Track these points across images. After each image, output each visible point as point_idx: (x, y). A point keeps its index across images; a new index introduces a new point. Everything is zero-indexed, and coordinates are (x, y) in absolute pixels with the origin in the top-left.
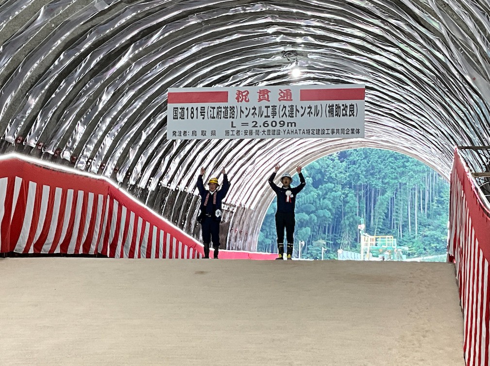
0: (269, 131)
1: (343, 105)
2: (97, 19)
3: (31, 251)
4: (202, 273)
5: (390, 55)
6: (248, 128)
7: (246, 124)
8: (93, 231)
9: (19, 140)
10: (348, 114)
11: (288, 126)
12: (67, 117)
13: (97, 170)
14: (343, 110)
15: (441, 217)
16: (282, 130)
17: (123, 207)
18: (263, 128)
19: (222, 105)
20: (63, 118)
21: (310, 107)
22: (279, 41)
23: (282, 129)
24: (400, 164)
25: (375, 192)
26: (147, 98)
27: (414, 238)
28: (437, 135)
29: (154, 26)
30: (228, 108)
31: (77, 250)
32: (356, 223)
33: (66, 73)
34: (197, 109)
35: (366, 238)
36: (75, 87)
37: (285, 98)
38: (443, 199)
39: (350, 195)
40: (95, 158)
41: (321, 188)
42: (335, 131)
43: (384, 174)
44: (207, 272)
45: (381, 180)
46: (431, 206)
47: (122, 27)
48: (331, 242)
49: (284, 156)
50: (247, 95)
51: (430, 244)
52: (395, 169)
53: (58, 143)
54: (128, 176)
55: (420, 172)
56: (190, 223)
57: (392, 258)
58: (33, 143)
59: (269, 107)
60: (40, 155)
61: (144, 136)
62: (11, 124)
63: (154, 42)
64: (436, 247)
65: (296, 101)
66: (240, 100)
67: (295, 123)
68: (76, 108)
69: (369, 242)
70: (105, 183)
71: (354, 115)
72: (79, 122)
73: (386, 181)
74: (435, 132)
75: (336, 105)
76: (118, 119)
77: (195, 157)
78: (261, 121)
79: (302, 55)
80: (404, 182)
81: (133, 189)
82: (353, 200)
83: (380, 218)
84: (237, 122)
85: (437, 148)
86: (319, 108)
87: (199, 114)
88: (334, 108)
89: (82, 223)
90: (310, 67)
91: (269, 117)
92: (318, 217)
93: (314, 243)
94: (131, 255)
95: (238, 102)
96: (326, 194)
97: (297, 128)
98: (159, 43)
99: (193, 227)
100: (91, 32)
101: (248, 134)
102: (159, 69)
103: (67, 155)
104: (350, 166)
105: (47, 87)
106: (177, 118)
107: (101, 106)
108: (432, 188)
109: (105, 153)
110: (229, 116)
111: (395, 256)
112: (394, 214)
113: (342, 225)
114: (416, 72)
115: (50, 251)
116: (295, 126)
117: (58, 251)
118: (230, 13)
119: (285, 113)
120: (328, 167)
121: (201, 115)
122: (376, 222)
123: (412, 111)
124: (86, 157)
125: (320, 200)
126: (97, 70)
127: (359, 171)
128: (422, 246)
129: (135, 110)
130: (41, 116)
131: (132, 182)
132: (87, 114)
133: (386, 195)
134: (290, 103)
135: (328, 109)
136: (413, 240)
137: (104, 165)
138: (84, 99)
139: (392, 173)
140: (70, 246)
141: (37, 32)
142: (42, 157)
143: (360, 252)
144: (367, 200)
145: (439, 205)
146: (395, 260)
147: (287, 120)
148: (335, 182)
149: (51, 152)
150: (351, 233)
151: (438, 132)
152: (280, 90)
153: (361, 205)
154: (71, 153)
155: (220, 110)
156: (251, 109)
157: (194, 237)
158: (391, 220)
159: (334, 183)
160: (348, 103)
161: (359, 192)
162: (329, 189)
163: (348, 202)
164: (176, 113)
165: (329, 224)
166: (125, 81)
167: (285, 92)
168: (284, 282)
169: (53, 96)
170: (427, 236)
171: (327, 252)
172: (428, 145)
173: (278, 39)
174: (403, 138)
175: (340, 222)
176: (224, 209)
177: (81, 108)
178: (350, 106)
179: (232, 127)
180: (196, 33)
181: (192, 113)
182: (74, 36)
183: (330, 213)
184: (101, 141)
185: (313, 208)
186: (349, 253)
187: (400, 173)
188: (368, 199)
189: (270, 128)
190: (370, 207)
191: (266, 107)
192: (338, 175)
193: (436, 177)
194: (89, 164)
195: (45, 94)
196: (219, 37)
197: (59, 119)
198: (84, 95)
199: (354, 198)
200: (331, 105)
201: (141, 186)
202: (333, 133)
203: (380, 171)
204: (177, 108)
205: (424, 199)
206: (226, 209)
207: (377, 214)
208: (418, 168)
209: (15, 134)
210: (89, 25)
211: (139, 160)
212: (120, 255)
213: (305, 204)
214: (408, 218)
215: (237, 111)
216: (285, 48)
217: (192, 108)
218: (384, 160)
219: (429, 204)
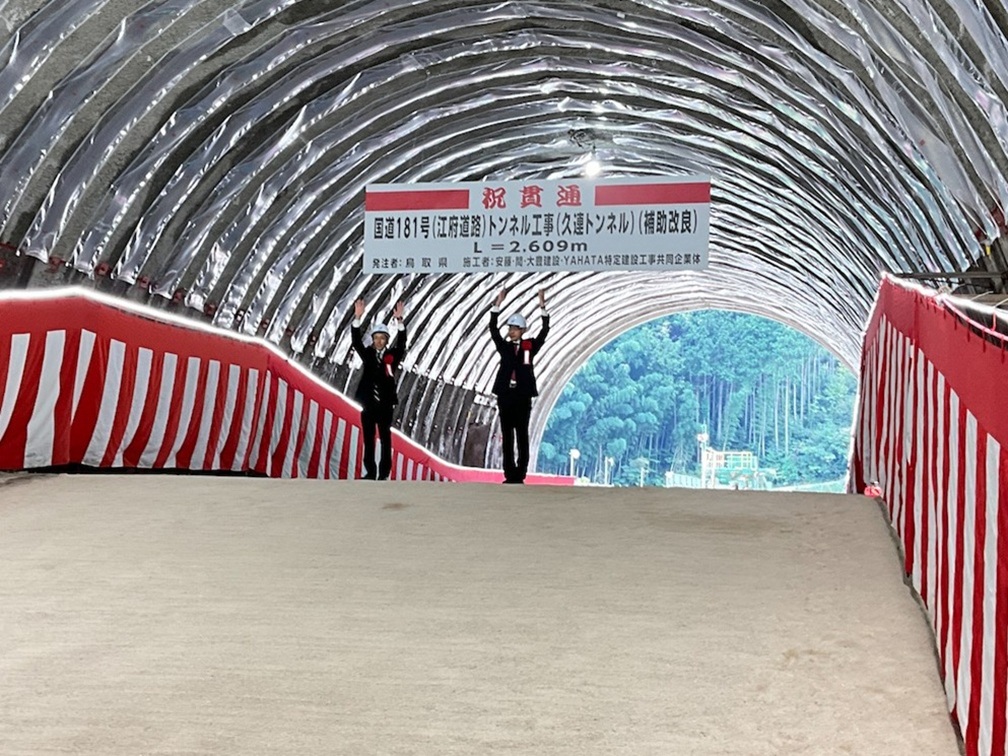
0: (539, 258)
1: (671, 213)
2: (233, 52)
3: (118, 462)
4: (397, 506)
5: (756, 129)
6: (503, 254)
7: (500, 247)
8: (240, 432)
9: (103, 269)
10: (680, 227)
11: (573, 250)
12: (193, 234)
13: (256, 330)
14: (671, 221)
15: (824, 425)
16: (562, 257)
17: (296, 392)
18: (529, 253)
19: (459, 213)
20: (187, 235)
21: (612, 217)
22: (563, 110)
23: (561, 255)
24: (763, 345)
25: (724, 387)
26: (338, 208)
27: (784, 456)
28: (832, 280)
29: (339, 72)
30: (468, 218)
31: (208, 462)
32: (696, 432)
33: (186, 153)
34: (415, 221)
35: (710, 454)
36: (203, 179)
37: (569, 201)
38: (827, 399)
39: (686, 391)
40: (250, 309)
41: (643, 381)
42: (656, 258)
43: (737, 360)
44: (407, 506)
45: (733, 369)
46: (810, 409)
47: (280, 73)
48: (657, 462)
49: (579, 320)
50: (502, 195)
51: (807, 466)
52: (755, 353)
53: (179, 280)
54: (312, 343)
55: (794, 357)
56: (423, 425)
57: (750, 486)
58: (130, 278)
59: (540, 216)
60: (145, 299)
61: (338, 276)
62: (84, 240)
63: (343, 104)
64: (816, 471)
65: (588, 206)
66: (490, 204)
67: (585, 245)
68: (209, 217)
69: (715, 462)
70: (261, 350)
71: (689, 231)
72: (216, 244)
73: (741, 370)
74: (829, 274)
75: (659, 213)
76: (290, 243)
77: (430, 315)
78: (525, 241)
79: (604, 138)
80: (769, 372)
81: (320, 366)
82: (692, 400)
83: (732, 426)
84: (485, 243)
85: (830, 303)
86: (628, 218)
87: (419, 229)
88: (655, 217)
89: (218, 417)
90: (616, 162)
91: (540, 233)
92: (638, 423)
93: (632, 462)
94: (312, 473)
95: (487, 207)
96: (651, 388)
97: (589, 253)
98: (353, 107)
99: (428, 430)
100: (223, 77)
101: (503, 263)
102: (358, 157)
103: (198, 301)
104: (686, 348)
105: (149, 176)
106: (381, 237)
107: (255, 219)
108: (812, 382)
109: (269, 301)
110: (470, 232)
111: (756, 481)
112: (753, 420)
113: (673, 436)
114: (801, 158)
115: (155, 464)
116: (585, 249)
117: (171, 463)
118: (474, 50)
119: (567, 227)
120: (654, 348)
121: (423, 231)
122: (726, 432)
123: (790, 238)
124: (232, 305)
125: (640, 397)
126: (242, 151)
127: (700, 356)
128: (796, 469)
129: (318, 229)
130: (141, 228)
131: (319, 352)
132: (230, 229)
133: (740, 392)
134: (576, 210)
135: (644, 219)
136: (783, 460)
137: (268, 321)
138: (224, 204)
139: (751, 358)
140: (194, 456)
141: (119, 70)
142: (149, 302)
143: (700, 477)
144: (711, 399)
145: (823, 408)
146: (757, 489)
147: (572, 239)
148: (664, 371)
149: (167, 295)
150: (687, 448)
151: (835, 275)
152: (560, 187)
153: (703, 406)
154: (204, 298)
155: (455, 222)
156: (509, 220)
157: (429, 448)
158: (748, 430)
159: (663, 373)
160: (680, 208)
161: (701, 388)
162: (655, 382)
163: (683, 402)
164: (379, 228)
165: (654, 434)
166: (296, 176)
167: (569, 190)
168: (548, 527)
169: (163, 193)
170: (803, 454)
171: (651, 475)
172: (815, 302)
173: (561, 106)
174: (772, 290)
175: (671, 431)
176: (481, 403)
177: (220, 219)
178: (684, 213)
179: (476, 251)
180: (416, 90)
181: (407, 227)
182: (192, 83)
183: (655, 419)
184: (259, 280)
185: (631, 411)
186: (684, 477)
187: (763, 359)
188: (714, 397)
189: (542, 253)
190: (717, 409)
191: (535, 216)
192: (669, 361)
193: (817, 366)
194: (239, 318)
195: (148, 189)
196: (457, 99)
197: (178, 235)
198: (223, 195)
199: (693, 395)
200: (649, 212)
201: (335, 361)
202: (652, 261)
203: (732, 356)
204: (382, 220)
205: (799, 399)
206: (485, 404)
207: (726, 420)
208: (791, 351)
209: (94, 259)
210: (218, 63)
211: (331, 317)
212: (290, 474)
213: (617, 403)
214: (774, 427)
215: (484, 223)
216: (573, 125)
217: (408, 219)
218: (739, 338)
219: (806, 406)
